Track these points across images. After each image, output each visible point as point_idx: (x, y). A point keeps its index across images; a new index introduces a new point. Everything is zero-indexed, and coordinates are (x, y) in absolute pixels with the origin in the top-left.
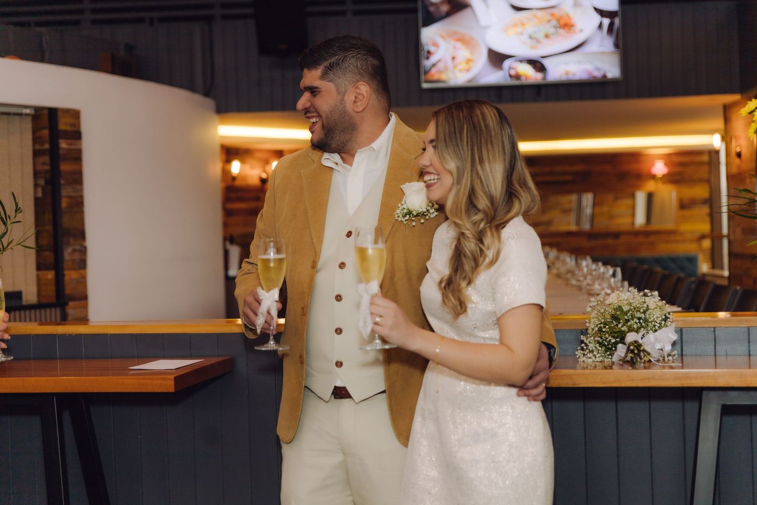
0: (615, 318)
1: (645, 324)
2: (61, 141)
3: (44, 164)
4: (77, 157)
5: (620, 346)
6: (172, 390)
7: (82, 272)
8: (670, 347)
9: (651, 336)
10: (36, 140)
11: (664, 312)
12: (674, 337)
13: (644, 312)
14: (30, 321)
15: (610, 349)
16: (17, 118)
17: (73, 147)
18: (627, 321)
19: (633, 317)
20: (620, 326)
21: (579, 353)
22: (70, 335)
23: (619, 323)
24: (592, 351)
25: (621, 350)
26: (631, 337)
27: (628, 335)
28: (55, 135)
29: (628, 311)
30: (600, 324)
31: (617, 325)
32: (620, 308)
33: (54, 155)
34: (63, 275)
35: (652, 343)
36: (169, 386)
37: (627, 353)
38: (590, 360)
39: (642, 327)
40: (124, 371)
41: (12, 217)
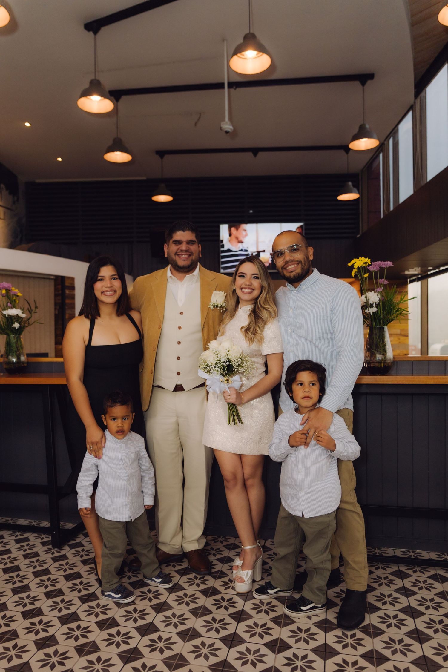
2: (66, 290)
3: (59, 300)
4: (73, 297)
10: (56, 289)
16: (48, 280)
17: (71, 293)
28: (64, 287)
33: (63, 296)
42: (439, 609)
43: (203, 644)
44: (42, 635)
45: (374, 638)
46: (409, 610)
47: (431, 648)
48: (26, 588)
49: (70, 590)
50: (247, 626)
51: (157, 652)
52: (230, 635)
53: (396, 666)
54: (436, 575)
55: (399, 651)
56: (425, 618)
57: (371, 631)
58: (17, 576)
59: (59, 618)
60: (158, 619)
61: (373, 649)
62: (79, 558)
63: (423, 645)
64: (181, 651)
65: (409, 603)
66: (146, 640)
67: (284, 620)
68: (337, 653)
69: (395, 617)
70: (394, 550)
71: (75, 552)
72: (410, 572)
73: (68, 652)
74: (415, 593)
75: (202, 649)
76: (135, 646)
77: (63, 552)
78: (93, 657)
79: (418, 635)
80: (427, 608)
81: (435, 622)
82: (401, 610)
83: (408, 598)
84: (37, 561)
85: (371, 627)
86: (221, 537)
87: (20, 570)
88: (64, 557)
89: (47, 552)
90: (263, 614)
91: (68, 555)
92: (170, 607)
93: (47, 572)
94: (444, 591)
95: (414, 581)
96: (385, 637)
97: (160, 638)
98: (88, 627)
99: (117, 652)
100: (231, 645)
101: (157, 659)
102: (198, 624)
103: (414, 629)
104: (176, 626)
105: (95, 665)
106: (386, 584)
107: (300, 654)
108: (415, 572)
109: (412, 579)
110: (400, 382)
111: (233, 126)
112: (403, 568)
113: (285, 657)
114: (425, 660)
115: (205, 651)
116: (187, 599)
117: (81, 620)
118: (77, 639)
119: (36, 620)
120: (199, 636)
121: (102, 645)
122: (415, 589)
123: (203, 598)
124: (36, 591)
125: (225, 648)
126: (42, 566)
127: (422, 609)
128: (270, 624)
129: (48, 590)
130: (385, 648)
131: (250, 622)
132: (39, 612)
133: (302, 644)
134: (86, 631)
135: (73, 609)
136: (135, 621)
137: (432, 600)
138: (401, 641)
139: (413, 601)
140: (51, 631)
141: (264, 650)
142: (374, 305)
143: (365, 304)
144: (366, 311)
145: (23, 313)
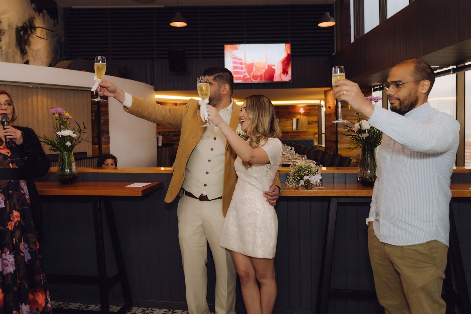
0: (299, 170)
1: (310, 173)
3: (95, 108)
4: (106, 105)
5: (301, 180)
6: (141, 195)
7: (108, 145)
8: (319, 181)
9: (313, 177)
11: (317, 169)
12: (321, 178)
13: (310, 169)
14: (90, 167)
15: (298, 182)
16: (86, 92)
17: (105, 102)
18: (304, 171)
19: (306, 170)
20: (301, 173)
21: (287, 182)
23: (301, 172)
24: (291, 182)
25: (302, 182)
26: (306, 178)
27: (305, 176)
29: (304, 168)
30: (295, 172)
31: (300, 173)
32: (301, 167)
33: (99, 105)
34: (102, 146)
35: (313, 180)
36: (140, 194)
37: (304, 183)
38: (291, 185)
39: (309, 174)
40: (123, 187)
41: (83, 131)
142: (367, 131)
143: (359, 130)
144: (360, 136)
145: (74, 133)
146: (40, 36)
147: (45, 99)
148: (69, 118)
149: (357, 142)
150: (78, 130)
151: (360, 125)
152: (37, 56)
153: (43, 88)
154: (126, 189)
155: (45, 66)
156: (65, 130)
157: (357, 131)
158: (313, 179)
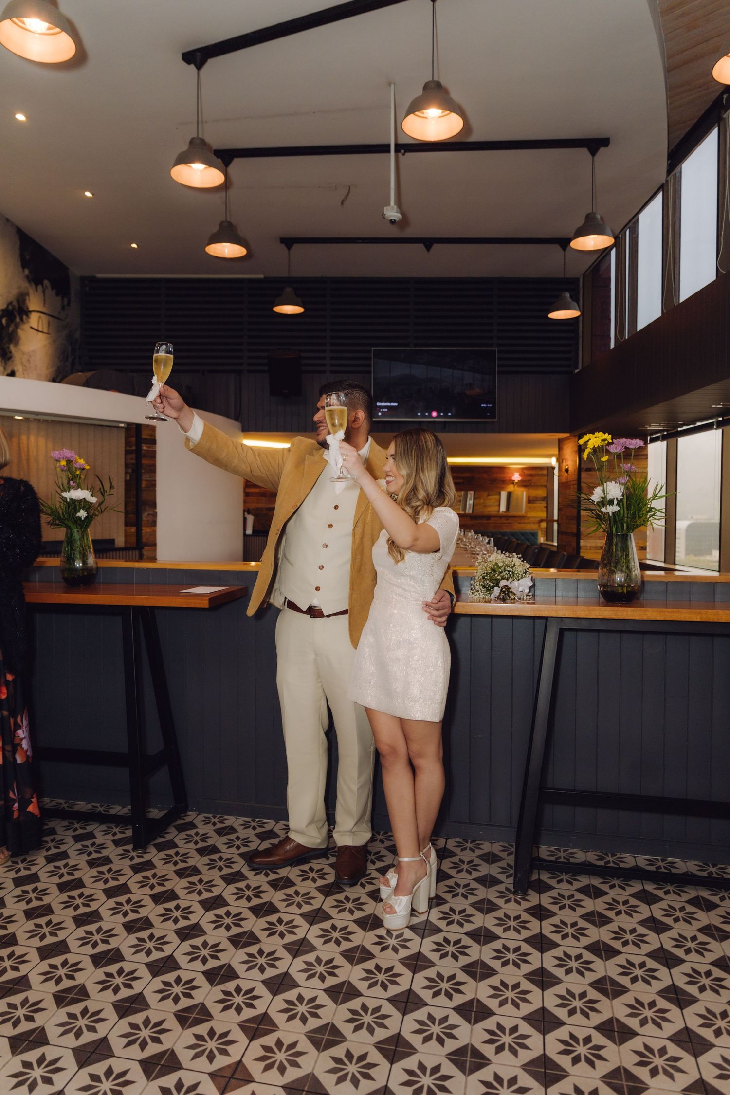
0: (493, 570)
1: (512, 575)
2: (143, 445)
3: (132, 459)
4: (153, 455)
5: (496, 588)
6: (207, 606)
7: (154, 528)
8: (527, 590)
9: (516, 583)
10: (127, 443)
11: (525, 568)
12: (531, 584)
13: (512, 568)
14: (119, 559)
15: (489, 590)
16: (116, 429)
17: (150, 449)
18: (501, 573)
19: (505, 570)
20: (496, 575)
22: (143, 569)
23: (496, 573)
24: (478, 591)
25: (497, 591)
26: (503, 583)
27: (502, 581)
28: (139, 441)
29: (502, 566)
30: (484, 574)
31: (494, 575)
32: (497, 564)
33: (138, 453)
34: (142, 530)
35: (516, 587)
36: (205, 604)
37: (500, 593)
38: (476, 597)
40: (177, 594)
41: (108, 492)
42: (705, 953)
43: (364, 1007)
44: (124, 993)
45: (613, 999)
46: (662, 955)
47: (696, 1016)
48: (95, 916)
49: (162, 918)
50: (427, 978)
51: (297, 1021)
52: (402, 993)
53: (648, 1044)
54: (697, 898)
55: (650, 1021)
56: (685, 968)
57: (609, 987)
58: (81, 895)
59: (148, 965)
60: (296, 967)
61: (612, 1018)
62: (171, 867)
63: (684, 1011)
64: (332, 1019)
65: (661, 943)
66: (279, 1002)
67: (480, 969)
68: (560, 1024)
69: (642, 965)
70: (635, 857)
71: (165, 857)
72: (660, 893)
73: (165, 1022)
74: (669, 928)
75: (363, 1016)
76: (264, 1011)
77: (147, 857)
78: (202, 1029)
79: (677, 995)
80: (688, 951)
81: (699, 974)
82: (650, 955)
83: (658, 934)
84: (109, 871)
85: (608, 982)
86: (382, 833)
87: (83, 886)
88: (149, 865)
89: (123, 856)
90: (449, 960)
91: (155, 861)
92: (313, 948)
93: (124, 889)
94: (710, 924)
95: (667, 908)
96: (628, 998)
97: (300, 998)
98: (192, 981)
99: (237, 1022)
100: (405, 1010)
101: (297, 1033)
102: (354, 974)
103: (671, 985)
104: (322, 978)
105: (207, 1042)
106: (626, 913)
107: (508, 1024)
108: (667, 893)
109: (663, 904)
110: (652, 618)
111: (401, 214)
112: (650, 887)
113: (486, 1030)
114: (689, 1034)
115: (368, 1019)
116: (336, 935)
117: (181, 969)
118: (176, 1000)
119: (113, 968)
120: (358, 994)
121: (215, 1009)
122: (669, 921)
123: (360, 932)
124: (111, 921)
125: (396, 1015)
126: (117, 880)
127: (680, 953)
128: (461, 977)
129: (128, 918)
130: (630, 1015)
131: (431, 973)
132: (116, 956)
133: (509, 1008)
134: (190, 987)
135: (168, 950)
136: (262, 970)
137: (694, 939)
138: (652, 1004)
139: (666, 941)
140: (137, 987)
141: (455, 1019)
142: (615, 502)
143: (602, 500)
144: (603, 510)
145: (92, 496)
146: (36, 327)
147: (42, 441)
148: (84, 469)
149: (597, 521)
150: (100, 489)
151: (603, 490)
152: (30, 363)
153: (39, 420)
154: (181, 596)
155: (43, 380)
156: (77, 489)
157: (599, 502)
158: (517, 585)
